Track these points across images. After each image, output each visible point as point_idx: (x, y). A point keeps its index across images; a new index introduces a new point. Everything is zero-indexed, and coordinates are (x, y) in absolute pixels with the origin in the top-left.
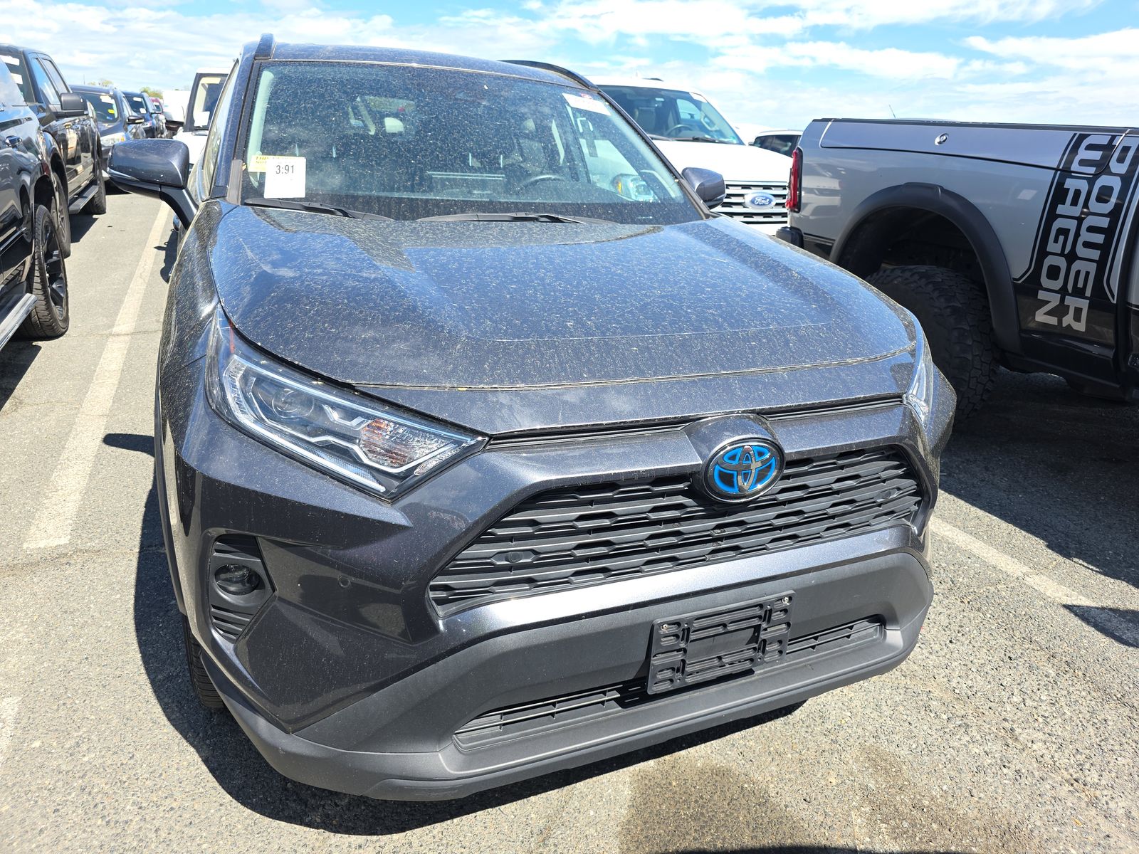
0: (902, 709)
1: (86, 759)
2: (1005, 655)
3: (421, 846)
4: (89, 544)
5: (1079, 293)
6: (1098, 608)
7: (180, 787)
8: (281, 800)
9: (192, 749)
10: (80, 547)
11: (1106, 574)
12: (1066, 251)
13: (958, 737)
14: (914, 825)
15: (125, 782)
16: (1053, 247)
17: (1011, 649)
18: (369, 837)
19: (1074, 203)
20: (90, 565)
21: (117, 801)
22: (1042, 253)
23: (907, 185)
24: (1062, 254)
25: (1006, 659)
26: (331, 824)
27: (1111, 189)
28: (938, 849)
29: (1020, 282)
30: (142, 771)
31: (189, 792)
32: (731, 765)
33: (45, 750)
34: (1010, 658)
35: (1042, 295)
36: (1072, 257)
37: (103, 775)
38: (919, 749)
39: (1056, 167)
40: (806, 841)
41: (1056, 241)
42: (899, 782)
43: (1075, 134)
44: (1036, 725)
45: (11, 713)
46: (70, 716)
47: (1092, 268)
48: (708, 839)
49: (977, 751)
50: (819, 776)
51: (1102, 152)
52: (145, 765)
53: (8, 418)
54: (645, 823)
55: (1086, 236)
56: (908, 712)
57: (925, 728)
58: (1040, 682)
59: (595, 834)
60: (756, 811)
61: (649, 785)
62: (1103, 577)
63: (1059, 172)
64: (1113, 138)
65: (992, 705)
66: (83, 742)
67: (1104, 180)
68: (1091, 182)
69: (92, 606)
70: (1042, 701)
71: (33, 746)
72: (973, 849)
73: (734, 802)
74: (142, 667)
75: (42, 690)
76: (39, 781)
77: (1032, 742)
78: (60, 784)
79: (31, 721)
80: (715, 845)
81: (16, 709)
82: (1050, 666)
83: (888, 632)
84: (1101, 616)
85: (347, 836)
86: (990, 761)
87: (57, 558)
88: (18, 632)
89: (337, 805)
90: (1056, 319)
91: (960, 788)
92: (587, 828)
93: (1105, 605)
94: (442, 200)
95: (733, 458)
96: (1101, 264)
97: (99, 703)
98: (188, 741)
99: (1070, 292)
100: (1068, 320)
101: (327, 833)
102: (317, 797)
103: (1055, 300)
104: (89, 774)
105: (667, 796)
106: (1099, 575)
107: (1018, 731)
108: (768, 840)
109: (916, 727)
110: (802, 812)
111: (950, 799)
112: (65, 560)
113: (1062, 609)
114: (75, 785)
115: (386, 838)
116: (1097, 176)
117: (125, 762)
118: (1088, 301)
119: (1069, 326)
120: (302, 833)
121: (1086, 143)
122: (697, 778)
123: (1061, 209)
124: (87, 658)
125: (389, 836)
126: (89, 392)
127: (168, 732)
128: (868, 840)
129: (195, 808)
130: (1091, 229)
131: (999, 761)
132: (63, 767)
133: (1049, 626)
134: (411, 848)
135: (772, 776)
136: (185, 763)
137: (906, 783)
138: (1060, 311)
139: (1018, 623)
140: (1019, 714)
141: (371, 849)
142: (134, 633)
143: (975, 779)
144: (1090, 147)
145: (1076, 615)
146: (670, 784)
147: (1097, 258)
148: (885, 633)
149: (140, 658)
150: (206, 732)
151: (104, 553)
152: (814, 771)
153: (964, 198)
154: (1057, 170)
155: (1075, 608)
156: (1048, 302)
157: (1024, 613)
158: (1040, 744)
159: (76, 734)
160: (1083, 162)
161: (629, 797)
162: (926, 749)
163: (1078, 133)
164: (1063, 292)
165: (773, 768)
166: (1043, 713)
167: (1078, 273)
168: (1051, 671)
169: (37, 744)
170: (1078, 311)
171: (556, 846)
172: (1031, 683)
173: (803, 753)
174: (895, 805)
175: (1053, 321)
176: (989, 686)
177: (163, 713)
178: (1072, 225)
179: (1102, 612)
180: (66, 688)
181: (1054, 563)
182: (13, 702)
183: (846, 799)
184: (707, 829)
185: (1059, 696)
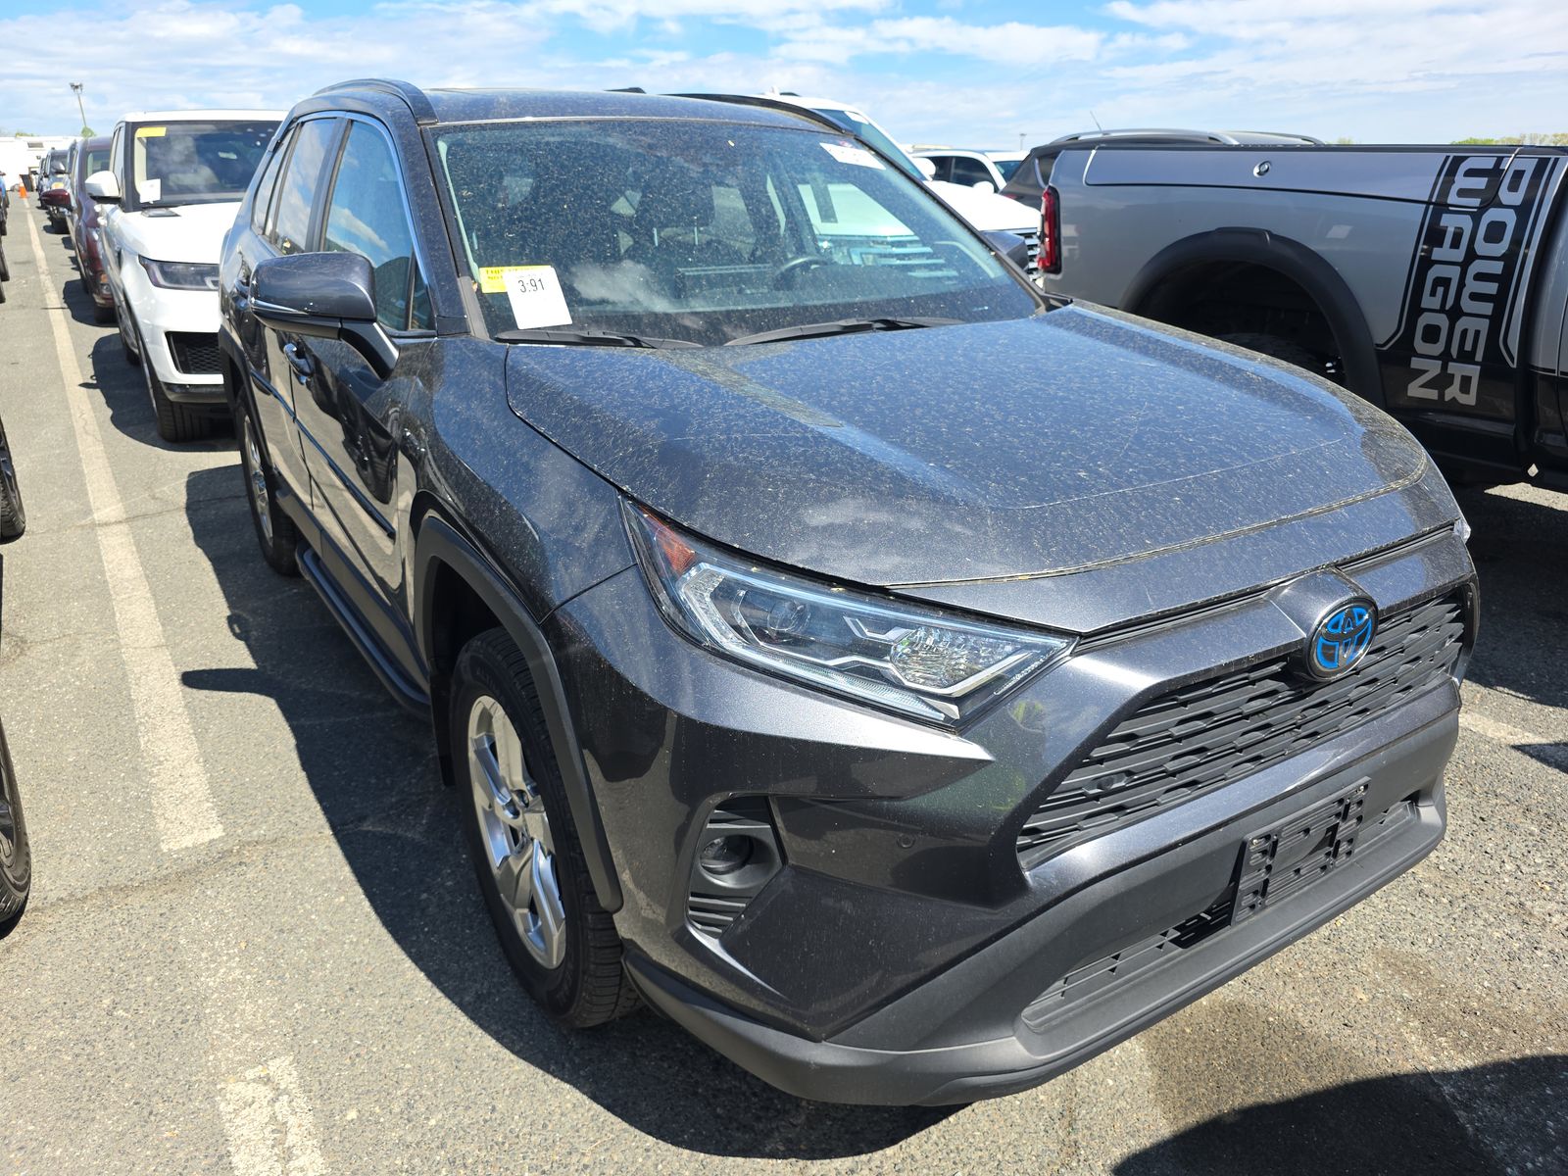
0: (1395, 899)
1: (433, 1122)
2: (1475, 816)
3: (927, 1157)
4: (255, 833)
5: (1466, 357)
6: (1551, 745)
7: (579, 1137)
8: (719, 1131)
9: (567, 1086)
10: (244, 839)
11: (1541, 702)
12: (1448, 307)
13: (1471, 922)
14: (1474, 1034)
15: (503, 1143)
16: (1428, 301)
17: (1478, 808)
18: (856, 1158)
19: (1455, 244)
20: (273, 862)
21: (507, 1169)
22: (1415, 310)
23: (1221, 231)
24: (1442, 310)
25: (1479, 821)
26: (800, 1150)
27: (1502, 226)
28: (1512, 1056)
29: (1385, 348)
30: (516, 1124)
31: (595, 1142)
32: (1241, 997)
33: (368, 1121)
34: (1483, 819)
35: (1416, 363)
36: (1456, 313)
37: (469, 1139)
38: (1437, 944)
39: (1426, 199)
40: (1372, 1073)
41: (1433, 293)
42: (1434, 986)
43: (1448, 157)
44: (1544, 894)
45: (290, 1079)
46: (376, 1071)
47: (1484, 325)
48: (1261, 1090)
49: (1498, 935)
50: (1345, 993)
51: (1486, 179)
52: (517, 1117)
53: (18, 666)
54: (1179, 1083)
55: (1473, 286)
56: (1404, 902)
57: (1431, 917)
58: (1527, 843)
59: (1128, 1107)
60: (1297, 1047)
61: (1159, 1037)
62: (1539, 706)
63: (1431, 207)
64: (1500, 160)
65: (1486, 878)
66: (416, 1101)
67: (1492, 215)
68: (1476, 217)
69: (313, 917)
70: (1538, 865)
71: (349, 1118)
72: (1549, 1049)
73: (1268, 1041)
74: (435, 989)
75: (315, 1042)
76: (386, 1163)
77: (1550, 915)
78: (416, 1161)
79: (324, 1085)
80: (1273, 1096)
81: (295, 1073)
82: (1529, 821)
83: (1420, 809)
84: (1560, 753)
85: (828, 1161)
86: (1517, 945)
87: (219, 860)
88: (230, 969)
89: (795, 1126)
90: (1436, 391)
91: (1503, 982)
92: (1114, 1101)
93: (1557, 740)
94: (747, 311)
95: (1335, 626)
96: (1495, 320)
97: (406, 1046)
98: (555, 1077)
99: (1455, 357)
100: (1453, 392)
101: (801, 1163)
102: (764, 1120)
103: (1434, 369)
104: (450, 1142)
105: (1186, 1046)
106: (1534, 705)
107: (1529, 904)
108: (1328, 1079)
109: (1421, 918)
110: (1351, 1040)
111: (1498, 996)
112: (234, 860)
113: (1513, 751)
114: (438, 1158)
115: (877, 1155)
116: (1483, 209)
117: (488, 1118)
118: (1479, 367)
119: (1454, 399)
120: (769, 1167)
121: (1464, 167)
122: (1210, 1020)
123: (1438, 254)
124: (351, 989)
125: (880, 1152)
126: (118, 615)
127: (521, 1070)
128: (1435, 1059)
129: (616, 1159)
130: (1480, 277)
131: (1527, 943)
132: (409, 1139)
133: (1508, 774)
134: (916, 1161)
135: (1293, 1002)
136: (569, 1105)
137: (1443, 986)
138: (1442, 381)
139: (1472, 775)
140: (1520, 884)
141: (866, 1172)
142: (396, 946)
143: (1512, 968)
144: (1470, 173)
145: (1532, 756)
146: (1184, 1031)
147: (1489, 312)
148: (1418, 810)
149: (425, 978)
150: (571, 1061)
151: (285, 843)
152: (1336, 989)
153: (1303, 245)
154: (1428, 203)
155: (1527, 749)
156: (1425, 372)
157: (1473, 762)
158: (1558, 916)
159: (399, 1093)
160: (1462, 193)
161: (1144, 1056)
162: (1445, 942)
163: (1452, 155)
164: (1445, 357)
165: (1290, 993)
166: (1545, 879)
167: (1464, 333)
168: (1532, 828)
169: (352, 1115)
170: (1466, 381)
171: (1089, 1129)
172: (1517, 847)
173: (1313, 969)
174: (1443, 1014)
175: (1433, 394)
176: (1473, 857)
177: (500, 1045)
178: (1454, 273)
179: (1557, 748)
180: (347, 1034)
181: (1478, 696)
182: (284, 1065)
183: (1387, 1016)
184: (1253, 1079)
185: (1554, 856)
